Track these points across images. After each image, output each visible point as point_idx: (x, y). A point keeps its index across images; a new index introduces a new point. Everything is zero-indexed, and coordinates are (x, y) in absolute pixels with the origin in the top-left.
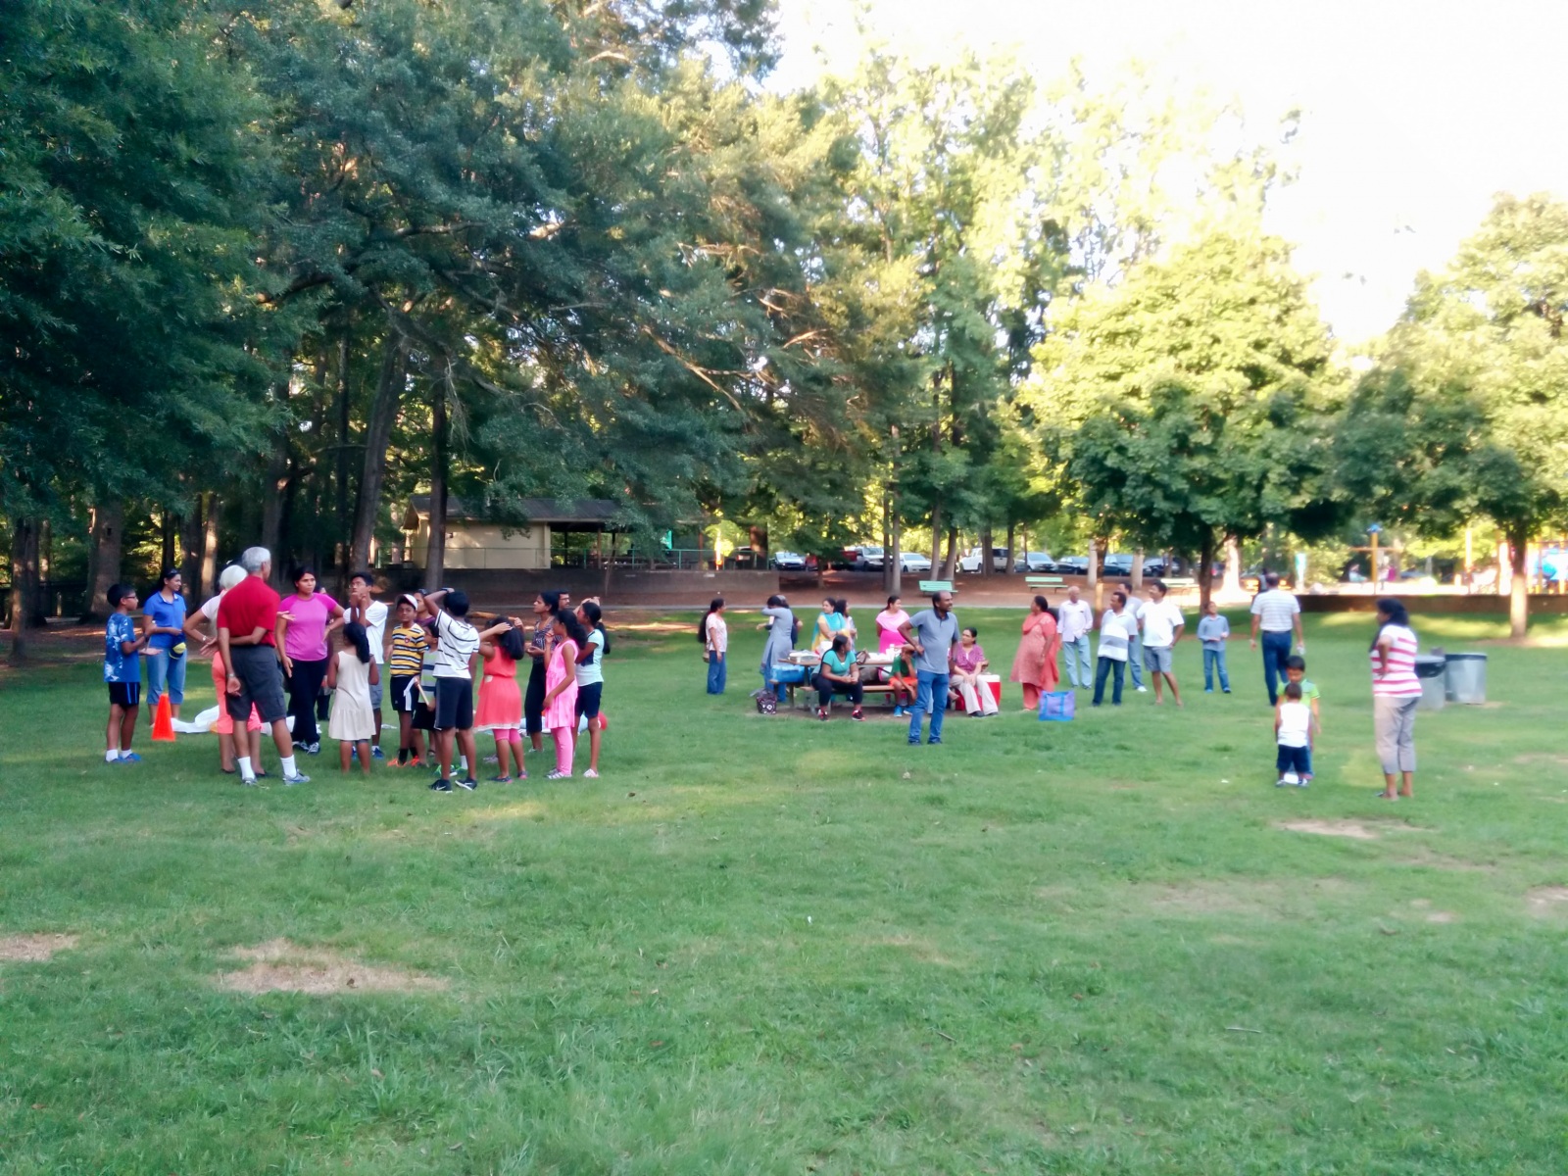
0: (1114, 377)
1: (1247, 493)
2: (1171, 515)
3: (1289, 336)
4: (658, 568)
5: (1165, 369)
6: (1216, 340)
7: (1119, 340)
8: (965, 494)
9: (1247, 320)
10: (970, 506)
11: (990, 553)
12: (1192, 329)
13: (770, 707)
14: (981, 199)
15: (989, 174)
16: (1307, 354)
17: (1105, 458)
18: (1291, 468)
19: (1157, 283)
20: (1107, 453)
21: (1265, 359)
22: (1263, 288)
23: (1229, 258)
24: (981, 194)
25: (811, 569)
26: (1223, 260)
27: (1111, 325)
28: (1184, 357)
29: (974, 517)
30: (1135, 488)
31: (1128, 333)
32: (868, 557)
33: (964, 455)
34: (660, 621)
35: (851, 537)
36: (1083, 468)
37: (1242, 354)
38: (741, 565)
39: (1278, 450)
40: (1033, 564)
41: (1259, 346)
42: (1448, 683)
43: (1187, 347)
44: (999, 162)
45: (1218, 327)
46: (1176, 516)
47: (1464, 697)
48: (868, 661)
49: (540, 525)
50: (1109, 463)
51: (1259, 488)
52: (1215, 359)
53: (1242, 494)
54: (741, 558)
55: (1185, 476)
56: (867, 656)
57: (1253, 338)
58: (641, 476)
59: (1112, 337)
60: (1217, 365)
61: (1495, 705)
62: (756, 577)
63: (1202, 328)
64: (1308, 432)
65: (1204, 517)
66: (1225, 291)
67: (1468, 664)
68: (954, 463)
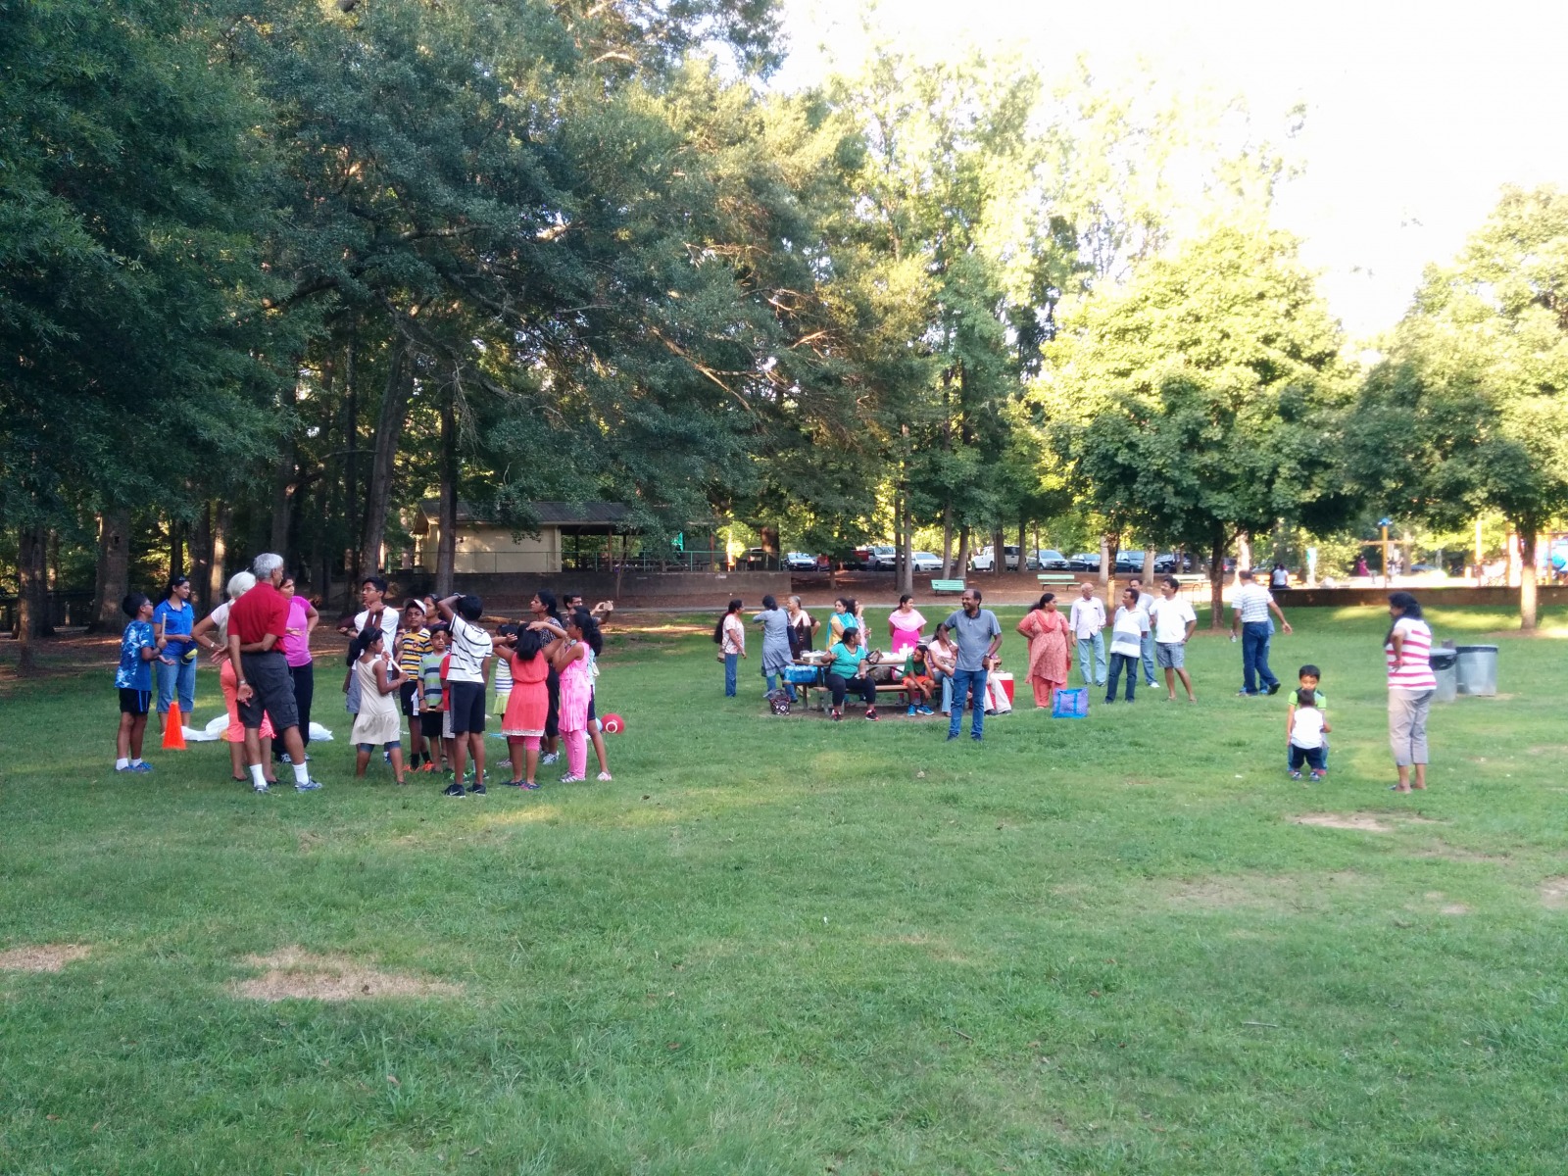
0: (1125, 374)
1: (1258, 488)
2: (1182, 510)
3: (1298, 331)
4: (669, 570)
5: (1175, 365)
6: (1226, 336)
7: (1128, 336)
8: (976, 493)
9: (1256, 315)
10: (982, 504)
11: (1002, 551)
12: (1202, 324)
13: (783, 708)
14: (989, 196)
15: (996, 171)
16: (1317, 348)
17: (1116, 455)
18: (1301, 462)
19: (1167, 278)
20: (1118, 449)
21: (1275, 354)
22: (1271, 283)
23: (1239, 252)
24: (989, 191)
25: (823, 569)
26: (1231, 255)
27: (1121, 322)
28: (1194, 352)
29: (986, 515)
30: (1146, 484)
31: (1138, 329)
32: (880, 557)
33: (974, 453)
34: (672, 624)
35: (862, 536)
36: (1093, 464)
37: (1251, 349)
38: (752, 566)
39: (1289, 445)
40: (1044, 562)
41: (1268, 340)
42: (1459, 676)
43: (1197, 342)
44: (1006, 159)
45: (1228, 323)
46: (1188, 512)
47: (1475, 690)
48: (882, 660)
49: (551, 528)
50: (1119, 460)
51: (1270, 483)
52: (1224, 354)
53: (1252, 489)
54: (752, 559)
55: (1195, 471)
56: (881, 656)
57: (1261, 333)
58: (651, 478)
59: (1122, 333)
60: (1226, 361)
61: (1507, 697)
62: (768, 577)
63: (1211, 324)
64: (1318, 426)
65: (1215, 512)
66: (1234, 286)
67: (1478, 655)
68: (965, 461)
